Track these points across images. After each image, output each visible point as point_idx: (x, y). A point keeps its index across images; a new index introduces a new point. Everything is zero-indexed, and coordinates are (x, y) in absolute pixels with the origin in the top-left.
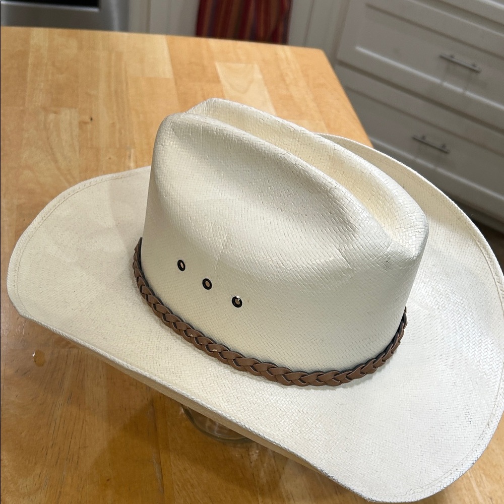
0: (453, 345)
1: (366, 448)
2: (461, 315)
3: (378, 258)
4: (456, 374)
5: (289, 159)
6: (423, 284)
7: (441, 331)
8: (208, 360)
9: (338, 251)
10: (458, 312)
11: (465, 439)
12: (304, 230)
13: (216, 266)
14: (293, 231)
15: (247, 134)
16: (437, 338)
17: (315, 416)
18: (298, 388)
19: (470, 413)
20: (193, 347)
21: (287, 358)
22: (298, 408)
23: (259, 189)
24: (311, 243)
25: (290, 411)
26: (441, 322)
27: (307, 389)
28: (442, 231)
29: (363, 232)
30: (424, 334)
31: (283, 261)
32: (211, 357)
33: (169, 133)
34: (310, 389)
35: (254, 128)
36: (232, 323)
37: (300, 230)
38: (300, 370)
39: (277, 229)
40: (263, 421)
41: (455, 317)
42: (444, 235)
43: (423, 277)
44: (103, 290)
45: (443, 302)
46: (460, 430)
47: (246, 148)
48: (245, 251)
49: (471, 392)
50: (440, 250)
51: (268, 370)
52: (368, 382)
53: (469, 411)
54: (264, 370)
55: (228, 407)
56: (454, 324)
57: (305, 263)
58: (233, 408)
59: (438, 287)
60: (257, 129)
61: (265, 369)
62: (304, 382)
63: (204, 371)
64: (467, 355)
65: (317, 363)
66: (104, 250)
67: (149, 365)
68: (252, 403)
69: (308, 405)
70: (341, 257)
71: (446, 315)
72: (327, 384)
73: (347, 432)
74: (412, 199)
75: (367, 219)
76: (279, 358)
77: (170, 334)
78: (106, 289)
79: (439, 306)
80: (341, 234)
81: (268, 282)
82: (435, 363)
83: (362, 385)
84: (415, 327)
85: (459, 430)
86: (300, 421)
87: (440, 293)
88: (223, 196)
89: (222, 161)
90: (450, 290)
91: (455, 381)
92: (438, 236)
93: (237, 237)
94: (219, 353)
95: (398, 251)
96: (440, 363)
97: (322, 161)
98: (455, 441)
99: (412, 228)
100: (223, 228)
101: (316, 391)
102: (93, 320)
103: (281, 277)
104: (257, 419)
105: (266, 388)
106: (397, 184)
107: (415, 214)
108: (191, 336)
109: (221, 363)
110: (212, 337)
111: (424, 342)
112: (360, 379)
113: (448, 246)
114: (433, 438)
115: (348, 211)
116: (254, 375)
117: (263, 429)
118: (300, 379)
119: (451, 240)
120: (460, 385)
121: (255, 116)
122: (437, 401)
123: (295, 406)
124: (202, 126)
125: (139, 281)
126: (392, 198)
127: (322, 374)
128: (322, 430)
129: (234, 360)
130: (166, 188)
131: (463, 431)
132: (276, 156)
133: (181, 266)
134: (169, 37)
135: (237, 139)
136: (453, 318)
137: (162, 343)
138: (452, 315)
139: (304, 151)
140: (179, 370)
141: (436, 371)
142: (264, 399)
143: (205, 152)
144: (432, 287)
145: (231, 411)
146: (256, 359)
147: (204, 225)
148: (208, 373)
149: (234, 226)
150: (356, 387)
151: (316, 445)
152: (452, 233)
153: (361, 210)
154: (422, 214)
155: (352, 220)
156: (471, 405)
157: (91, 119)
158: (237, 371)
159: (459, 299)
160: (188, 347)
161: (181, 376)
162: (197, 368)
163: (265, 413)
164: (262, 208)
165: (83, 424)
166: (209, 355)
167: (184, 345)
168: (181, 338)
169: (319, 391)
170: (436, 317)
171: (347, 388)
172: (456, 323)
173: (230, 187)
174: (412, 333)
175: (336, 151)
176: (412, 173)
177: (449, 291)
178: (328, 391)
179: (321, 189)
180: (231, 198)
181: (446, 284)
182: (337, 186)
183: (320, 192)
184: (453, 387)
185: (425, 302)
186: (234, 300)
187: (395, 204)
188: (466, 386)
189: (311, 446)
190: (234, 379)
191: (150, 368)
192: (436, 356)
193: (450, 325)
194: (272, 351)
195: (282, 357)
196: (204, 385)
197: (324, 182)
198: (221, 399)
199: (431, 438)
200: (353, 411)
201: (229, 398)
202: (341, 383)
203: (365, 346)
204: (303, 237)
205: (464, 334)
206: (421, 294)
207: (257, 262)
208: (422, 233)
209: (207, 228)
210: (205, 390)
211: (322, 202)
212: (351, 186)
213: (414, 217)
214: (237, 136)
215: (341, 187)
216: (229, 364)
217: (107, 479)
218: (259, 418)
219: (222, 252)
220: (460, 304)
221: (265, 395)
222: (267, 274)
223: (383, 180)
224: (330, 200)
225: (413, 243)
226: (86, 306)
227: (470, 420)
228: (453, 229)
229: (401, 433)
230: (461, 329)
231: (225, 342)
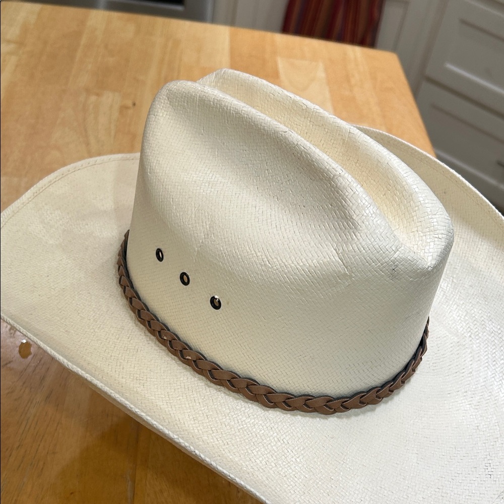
0: (482, 381)
1: (355, 493)
2: (496, 347)
3: (382, 265)
4: (481, 416)
5: (290, 139)
6: (456, 306)
7: (470, 363)
8: (181, 368)
9: (334, 251)
10: (493, 343)
11: (481, 495)
12: (299, 224)
13: (195, 259)
14: (287, 224)
15: (247, 106)
16: (463, 371)
17: (296, 448)
18: (282, 412)
19: (491, 465)
20: (167, 351)
21: (269, 375)
22: (278, 437)
23: (256, 172)
24: (306, 239)
25: (268, 439)
26: (471, 353)
27: (293, 415)
28: (485, 247)
29: (366, 231)
30: (448, 365)
31: (270, 258)
32: (185, 365)
33: (163, 102)
34: (297, 415)
35: (263, 104)
36: (209, 327)
37: (295, 224)
38: (286, 391)
39: (269, 221)
40: (233, 448)
41: (489, 348)
42: (487, 251)
43: (457, 298)
44: (81, 278)
45: (477, 329)
46: (476, 484)
47: (245, 122)
48: (227, 243)
49: (496, 440)
50: (480, 269)
51: (247, 387)
52: (369, 414)
53: (490, 462)
54: (242, 387)
55: (194, 425)
56: (487, 357)
57: (295, 263)
58: (199, 428)
59: (473, 311)
60: (266, 106)
61: (244, 385)
62: (290, 406)
63: (173, 381)
64: (497, 394)
65: (305, 385)
66: (94, 235)
67: (110, 367)
68: (223, 424)
69: (291, 434)
70: (337, 258)
71: (478, 345)
72: (318, 412)
73: (334, 471)
74: (435, 198)
75: (373, 215)
76: (261, 375)
77: (143, 334)
78: (84, 277)
79: (472, 333)
80: (341, 232)
81: (250, 281)
82: (457, 400)
83: (361, 417)
84: (438, 355)
85: (474, 484)
86: (278, 452)
87: (474, 319)
88: (213, 178)
89: (218, 138)
90: (487, 316)
91: (478, 425)
92: (480, 252)
93: (221, 225)
94: (194, 361)
95: (409, 258)
96: (463, 401)
97: (334, 145)
98: (467, 497)
99: (431, 233)
100: (206, 214)
101: (304, 418)
102: (60, 309)
103: (265, 278)
104: (226, 444)
105: (243, 409)
106: (418, 178)
107: (437, 216)
108: (165, 338)
109: (195, 373)
110: (188, 342)
111: (447, 374)
112: (361, 409)
113: (490, 264)
114: (441, 491)
115: (351, 204)
116: (231, 391)
117: (231, 457)
118: (284, 402)
119: (495, 258)
120: (484, 429)
121: (265, 90)
122: (452, 447)
123: (275, 434)
124: (198, 94)
125: (120, 271)
126: (411, 195)
127: (312, 399)
128: (303, 466)
129: (209, 371)
130: (152, 164)
131: (479, 485)
132: (276, 133)
133: (159, 255)
134: (233, 29)
135: (235, 111)
136: (487, 349)
137: (132, 344)
138: (486, 346)
139: (315, 133)
140: (145, 377)
141: (457, 410)
142: (239, 421)
143: (200, 125)
144: (466, 311)
145: (196, 431)
146: (234, 373)
147: (186, 210)
148: (178, 383)
149: (219, 213)
150: (353, 419)
151: (292, 483)
152: (496, 250)
153: (367, 203)
154: (446, 217)
155: (355, 215)
156: (494, 455)
157: (134, 104)
158: (212, 385)
159: (497, 328)
160: (161, 351)
161: (145, 384)
162: (167, 376)
163: (237, 438)
164: (255, 195)
165: (57, 426)
166: (183, 363)
167: (157, 348)
168: (155, 340)
169: (307, 418)
170: (466, 346)
171: (342, 418)
172: (490, 356)
173: (224, 168)
174: (433, 362)
175: (351, 135)
176: (456, 176)
177: (485, 317)
178: (318, 419)
179: (323, 176)
180: (223, 181)
181: (483, 309)
182: (343, 174)
183: (322, 180)
184: (474, 431)
185: (455, 327)
186: (213, 300)
187: (414, 202)
188: (491, 431)
189: (286, 484)
190: (207, 394)
191: (111, 371)
192: (460, 393)
193: (482, 357)
194: (253, 365)
195: (264, 374)
196: (170, 396)
197: (328, 168)
198: (187, 416)
199: (438, 490)
200: (346, 448)
201: (198, 416)
202: (335, 411)
203: (366, 371)
204: (297, 232)
205: (497, 370)
206: (452, 318)
207: (239, 257)
208: (443, 240)
209: (190, 212)
210: (170, 403)
211: (323, 192)
212: (364, 178)
213: (435, 220)
214: (236, 109)
215: (346, 175)
216: (204, 376)
217: (71, 492)
218: (229, 443)
219: (202, 242)
220: (496, 333)
221: (241, 417)
222: (250, 272)
223: (403, 173)
224: (333, 189)
225: (431, 250)
226: (56, 293)
227: (490, 473)
228: (498, 246)
229: (402, 480)
230: (494, 363)
231: (201, 349)
